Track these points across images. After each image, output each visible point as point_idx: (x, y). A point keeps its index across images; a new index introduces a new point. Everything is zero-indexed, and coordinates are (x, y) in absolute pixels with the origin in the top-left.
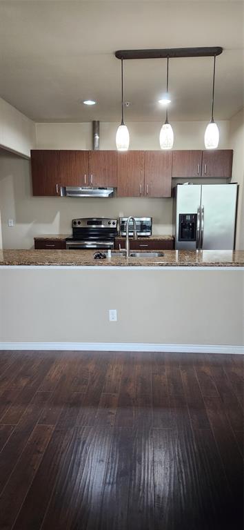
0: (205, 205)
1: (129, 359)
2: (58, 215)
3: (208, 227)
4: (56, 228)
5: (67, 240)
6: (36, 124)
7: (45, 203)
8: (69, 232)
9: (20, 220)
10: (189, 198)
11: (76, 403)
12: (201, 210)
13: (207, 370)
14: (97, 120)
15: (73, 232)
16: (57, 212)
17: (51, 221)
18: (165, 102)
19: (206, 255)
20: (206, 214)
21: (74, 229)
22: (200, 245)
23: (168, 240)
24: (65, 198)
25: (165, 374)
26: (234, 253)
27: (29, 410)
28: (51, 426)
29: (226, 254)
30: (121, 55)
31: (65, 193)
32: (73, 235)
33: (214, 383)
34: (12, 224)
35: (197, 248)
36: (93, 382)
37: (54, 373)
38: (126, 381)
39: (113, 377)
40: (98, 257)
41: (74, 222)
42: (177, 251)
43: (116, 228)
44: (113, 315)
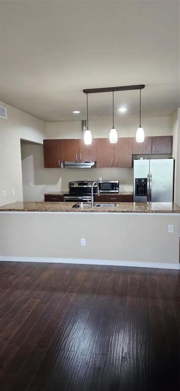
0: (152, 172)
1: (91, 269)
2: (60, 179)
3: (155, 187)
4: (58, 188)
5: (65, 195)
6: (48, 123)
7: (53, 171)
8: (67, 190)
9: (37, 182)
10: (142, 168)
11: (54, 290)
12: (150, 176)
13: (137, 277)
14: (84, 120)
15: (70, 190)
16: (60, 178)
17: (56, 183)
18: (123, 110)
19: (154, 205)
20: (153, 178)
21: (70, 188)
22: (150, 199)
23: (129, 196)
24: (64, 169)
25: (111, 277)
26: (173, 204)
27: (28, 292)
28: (37, 300)
29: (168, 205)
30: (86, 91)
31: (64, 165)
32: (70, 192)
33: (138, 283)
34: (32, 185)
35: (148, 200)
36: (66, 280)
37: (45, 275)
38: (86, 280)
39: (79, 278)
40: (75, 206)
41: (70, 184)
42: (135, 203)
43: (97, 187)
44: (83, 242)
